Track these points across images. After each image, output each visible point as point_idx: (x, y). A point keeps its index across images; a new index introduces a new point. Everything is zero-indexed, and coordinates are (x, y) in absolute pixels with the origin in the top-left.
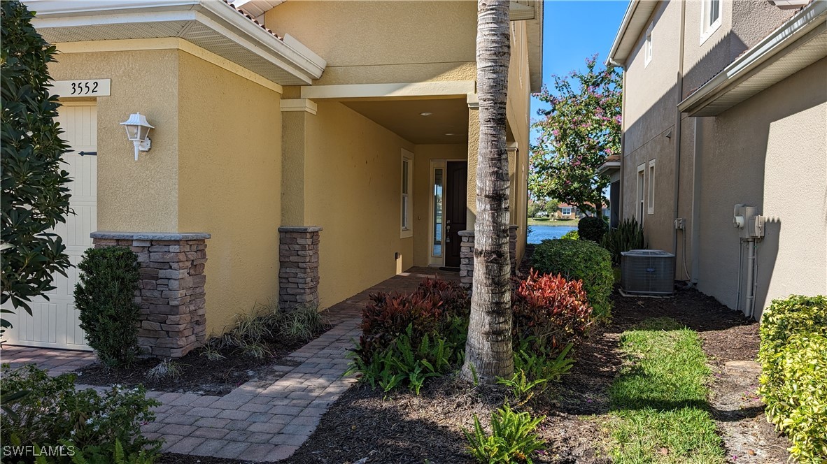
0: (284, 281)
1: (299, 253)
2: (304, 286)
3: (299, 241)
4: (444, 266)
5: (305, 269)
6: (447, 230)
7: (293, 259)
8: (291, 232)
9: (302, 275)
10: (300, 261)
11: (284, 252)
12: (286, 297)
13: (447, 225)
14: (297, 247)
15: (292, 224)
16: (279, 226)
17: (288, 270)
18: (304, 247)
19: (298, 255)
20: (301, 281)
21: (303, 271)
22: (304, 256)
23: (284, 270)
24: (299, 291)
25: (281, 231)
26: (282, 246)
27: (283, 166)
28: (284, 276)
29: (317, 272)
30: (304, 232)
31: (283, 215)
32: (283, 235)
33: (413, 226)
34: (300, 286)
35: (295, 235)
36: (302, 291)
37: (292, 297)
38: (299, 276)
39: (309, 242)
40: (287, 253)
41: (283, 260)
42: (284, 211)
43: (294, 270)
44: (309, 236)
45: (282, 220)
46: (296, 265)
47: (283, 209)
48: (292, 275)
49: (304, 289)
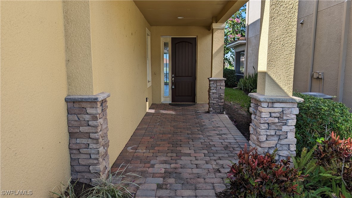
0: (74, 151)
1: (90, 123)
2: (97, 156)
3: (89, 111)
4: (171, 102)
5: (97, 139)
6: (172, 81)
7: (83, 129)
8: (80, 102)
9: (95, 146)
10: (91, 131)
11: (73, 122)
12: (77, 168)
13: (172, 77)
14: (87, 117)
15: (80, 94)
16: (65, 95)
17: (78, 141)
18: (95, 118)
19: (89, 125)
20: (93, 151)
21: (95, 141)
22: (96, 127)
23: (74, 141)
24: (91, 161)
25: (67, 100)
26: (71, 117)
27: (66, 30)
28: (74, 147)
29: (107, 138)
30: (93, 101)
31: (69, 84)
32: (71, 105)
33: (152, 79)
34: (93, 156)
35: (84, 105)
36: (95, 162)
37: (84, 168)
38: (90, 146)
39: (99, 111)
40: (76, 124)
41: (72, 130)
42: (70, 78)
43: (85, 141)
44: (99, 104)
45: (68, 89)
46: (87, 135)
47: (68, 77)
48: (83, 146)
49: (97, 159)
